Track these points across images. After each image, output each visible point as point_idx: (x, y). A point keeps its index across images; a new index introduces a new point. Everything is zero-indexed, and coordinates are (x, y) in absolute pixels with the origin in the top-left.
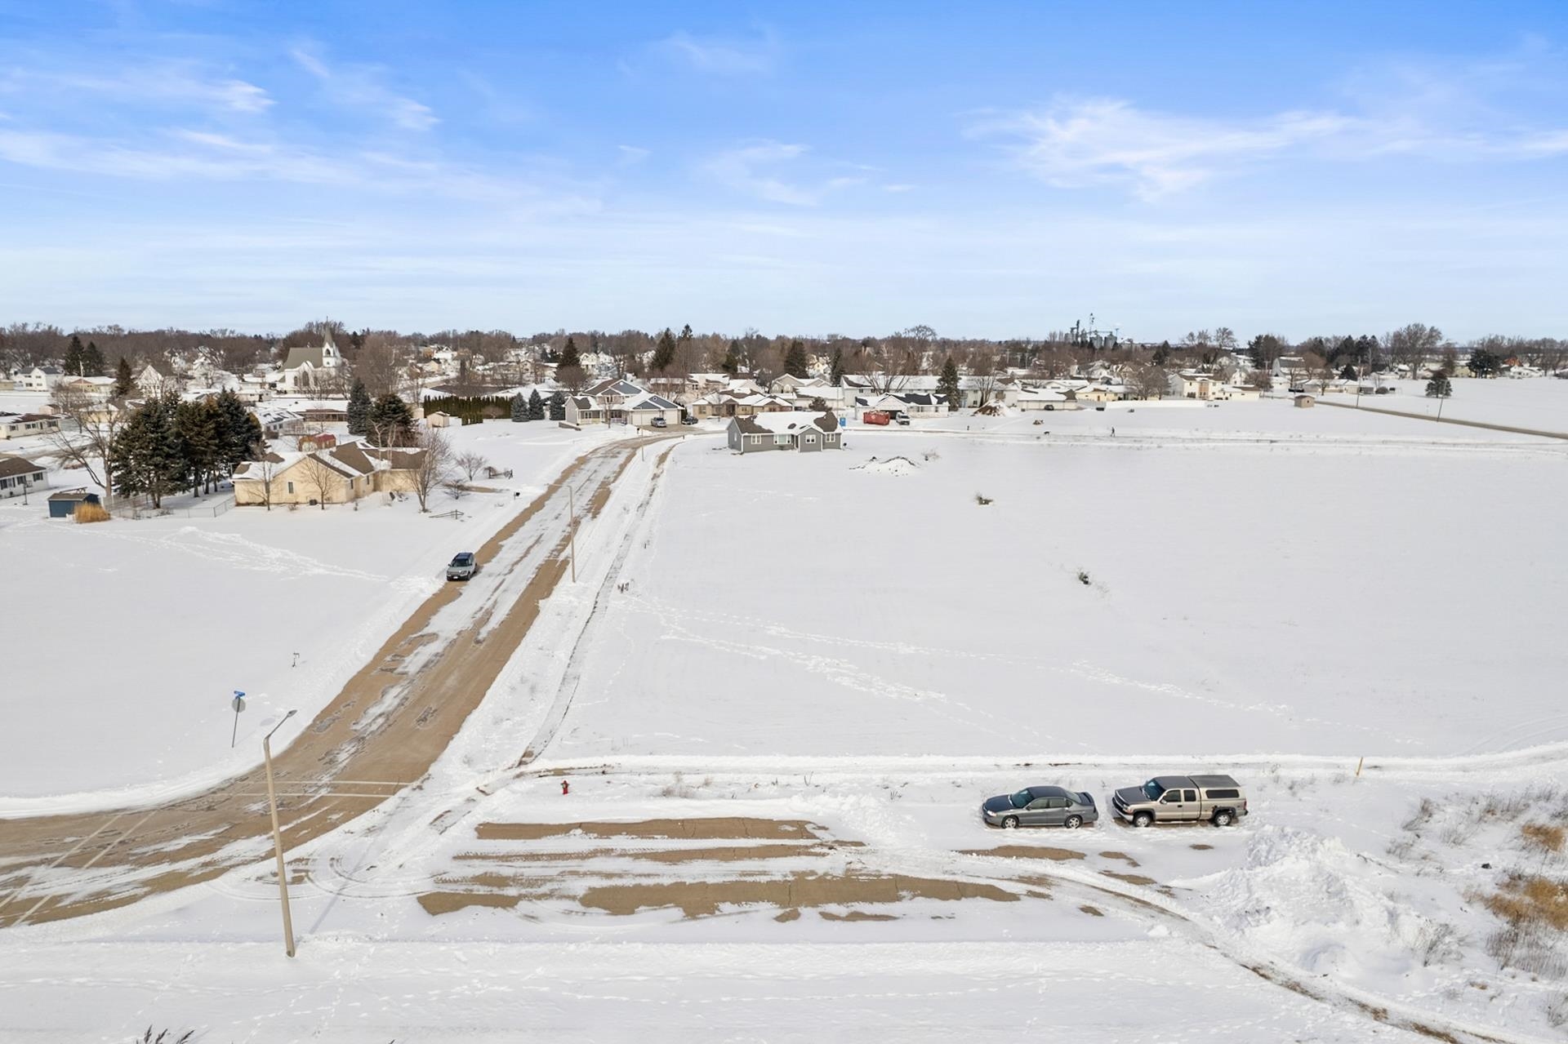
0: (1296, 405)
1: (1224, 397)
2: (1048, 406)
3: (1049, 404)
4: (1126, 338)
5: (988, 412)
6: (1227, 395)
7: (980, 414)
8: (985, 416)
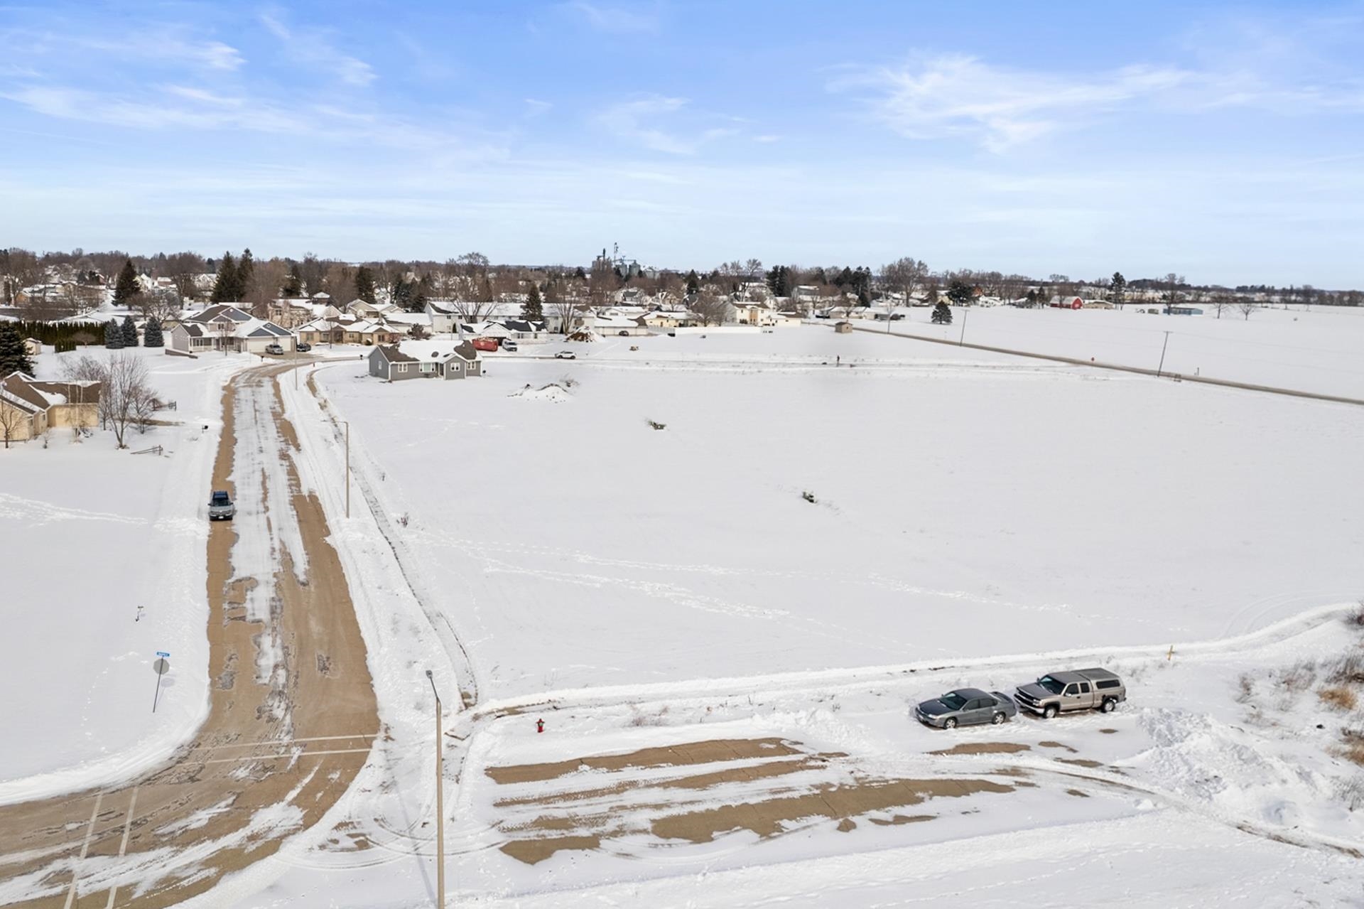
0: (837, 331)
1: (771, 323)
2: (623, 332)
3: (623, 330)
4: (647, 266)
5: (580, 338)
6: (774, 321)
7: (572, 341)
8: (577, 342)
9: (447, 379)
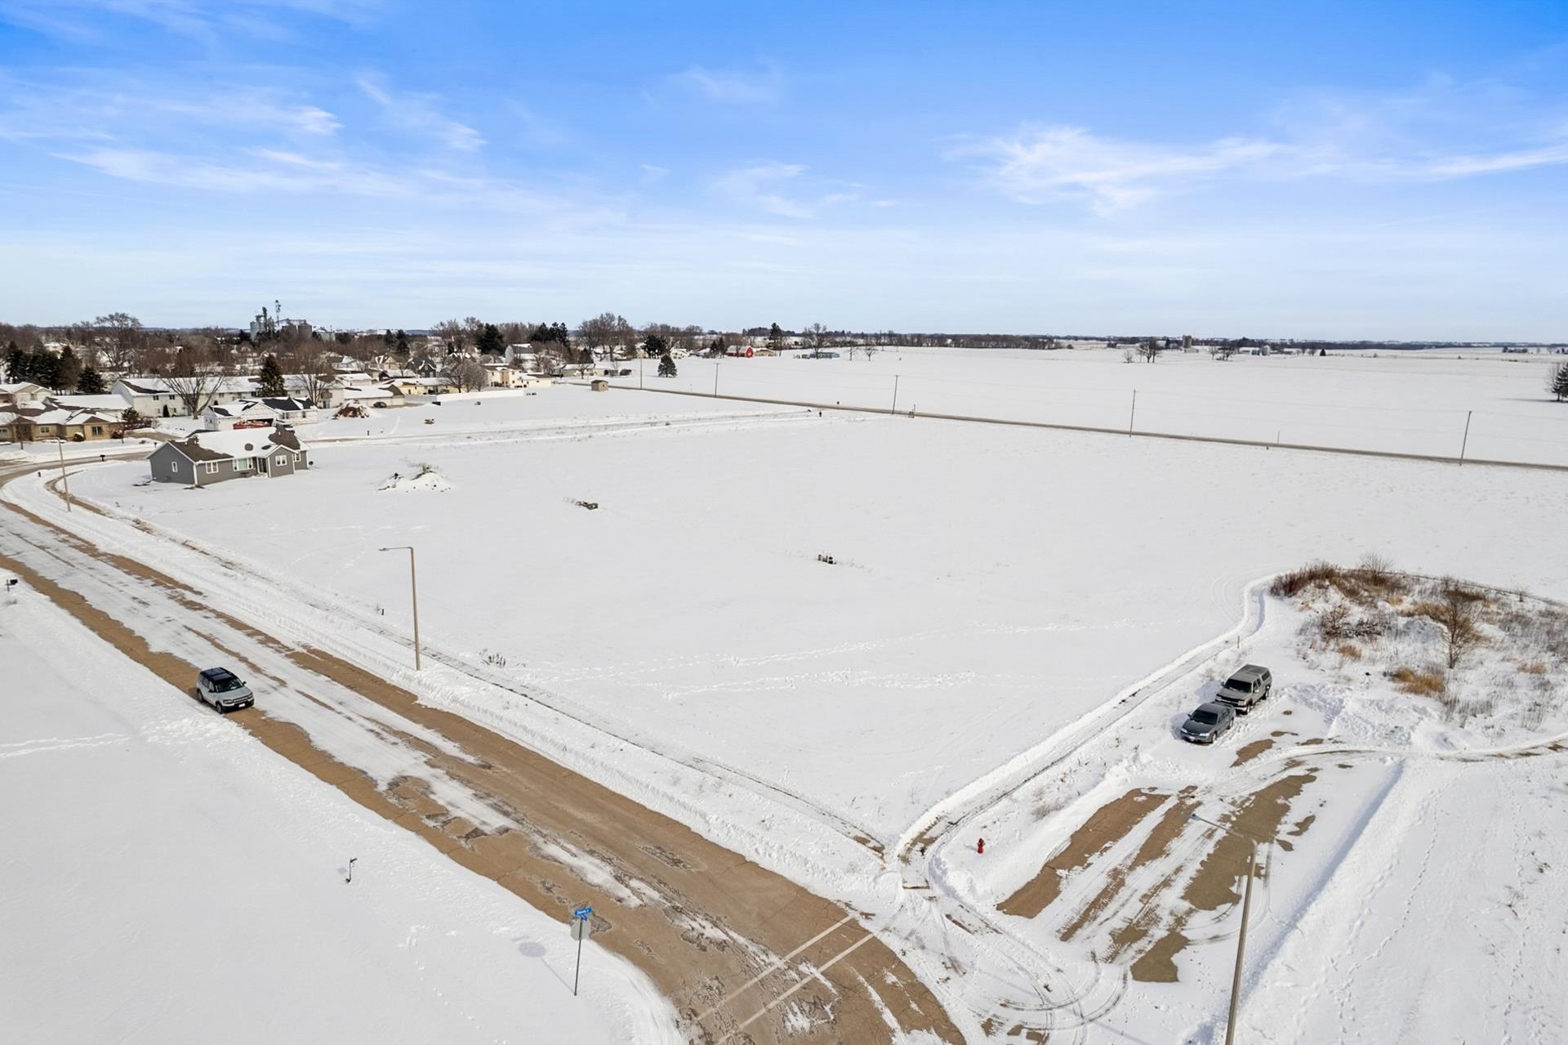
0: (593, 389)
1: (523, 385)
5: (351, 413)
6: (525, 383)
7: (341, 417)
8: (348, 418)
9: (272, 476)
